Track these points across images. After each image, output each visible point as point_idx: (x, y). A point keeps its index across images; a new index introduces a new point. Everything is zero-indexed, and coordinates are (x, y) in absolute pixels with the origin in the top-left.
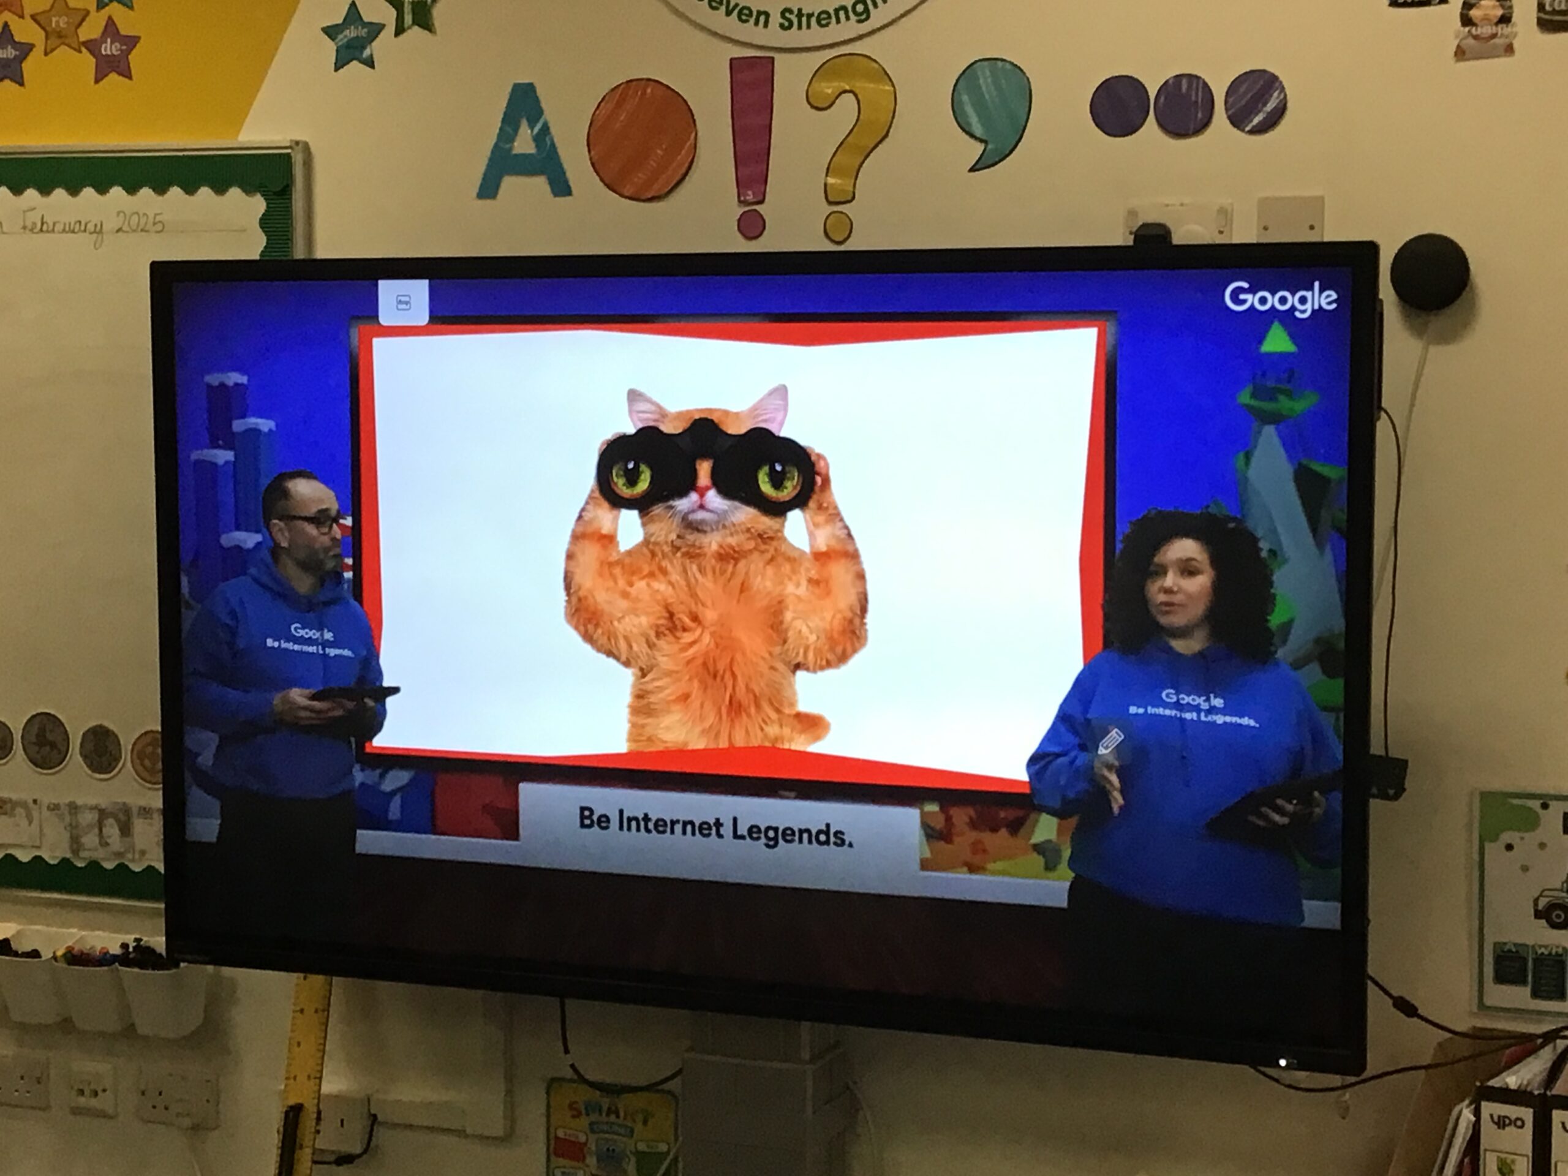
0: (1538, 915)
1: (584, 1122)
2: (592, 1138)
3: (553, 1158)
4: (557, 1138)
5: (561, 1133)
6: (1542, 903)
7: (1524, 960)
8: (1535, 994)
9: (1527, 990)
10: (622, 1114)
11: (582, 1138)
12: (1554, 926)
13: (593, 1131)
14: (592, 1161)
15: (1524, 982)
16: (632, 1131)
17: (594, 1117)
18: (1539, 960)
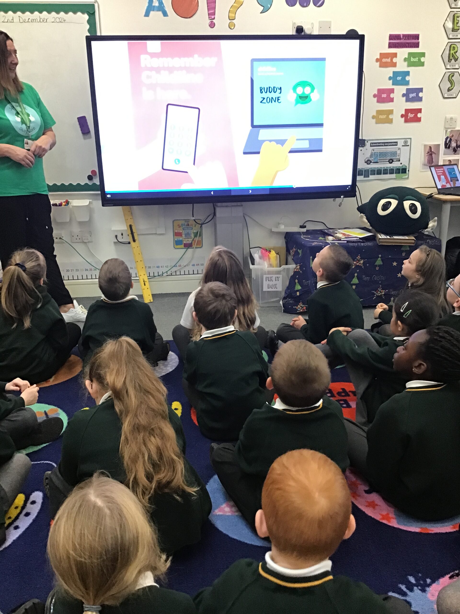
0: (365, 162)
1: (181, 228)
2: (183, 231)
3: (175, 236)
4: (175, 232)
5: (176, 231)
6: (366, 160)
7: (363, 171)
8: (364, 177)
9: (363, 176)
10: (190, 225)
11: (181, 231)
12: (368, 164)
13: (183, 230)
14: (184, 236)
15: (362, 175)
16: (192, 228)
17: (184, 227)
18: (365, 171)
